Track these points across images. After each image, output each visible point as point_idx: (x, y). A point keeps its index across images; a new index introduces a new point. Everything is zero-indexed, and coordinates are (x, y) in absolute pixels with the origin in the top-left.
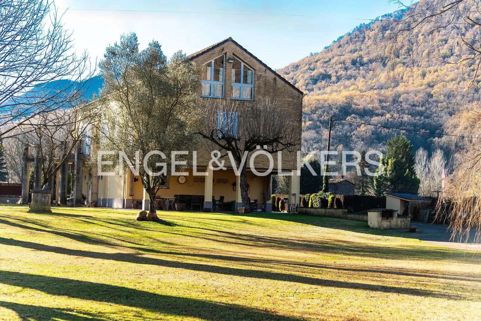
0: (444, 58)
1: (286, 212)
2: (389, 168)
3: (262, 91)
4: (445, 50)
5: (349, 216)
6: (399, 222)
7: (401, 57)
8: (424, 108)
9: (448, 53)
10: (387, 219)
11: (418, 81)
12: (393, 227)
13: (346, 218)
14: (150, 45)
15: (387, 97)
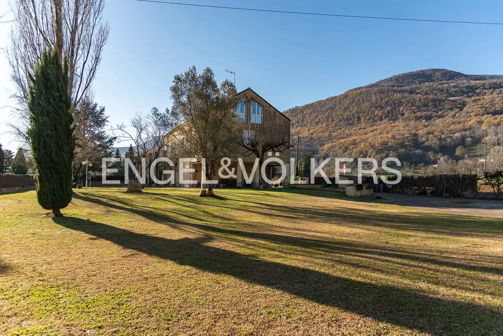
0: (317, 123)
1: (282, 187)
2: (303, 166)
3: (268, 118)
4: (317, 120)
5: (325, 189)
6: (367, 192)
7: (300, 123)
8: (309, 143)
9: (319, 121)
10: (360, 190)
11: (307, 133)
12: (363, 195)
13: (323, 190)
14: (205, 70)
15: (295, 139)
